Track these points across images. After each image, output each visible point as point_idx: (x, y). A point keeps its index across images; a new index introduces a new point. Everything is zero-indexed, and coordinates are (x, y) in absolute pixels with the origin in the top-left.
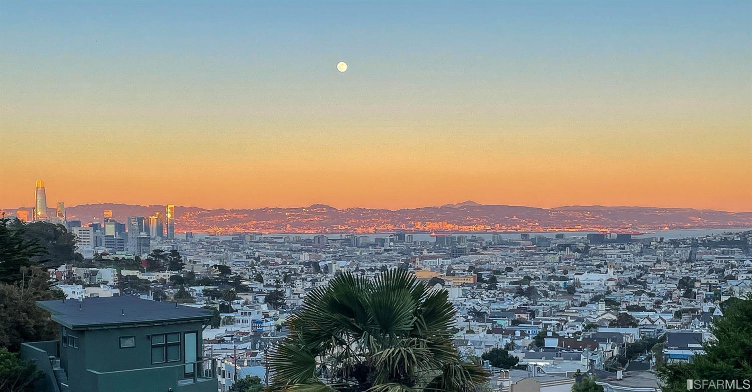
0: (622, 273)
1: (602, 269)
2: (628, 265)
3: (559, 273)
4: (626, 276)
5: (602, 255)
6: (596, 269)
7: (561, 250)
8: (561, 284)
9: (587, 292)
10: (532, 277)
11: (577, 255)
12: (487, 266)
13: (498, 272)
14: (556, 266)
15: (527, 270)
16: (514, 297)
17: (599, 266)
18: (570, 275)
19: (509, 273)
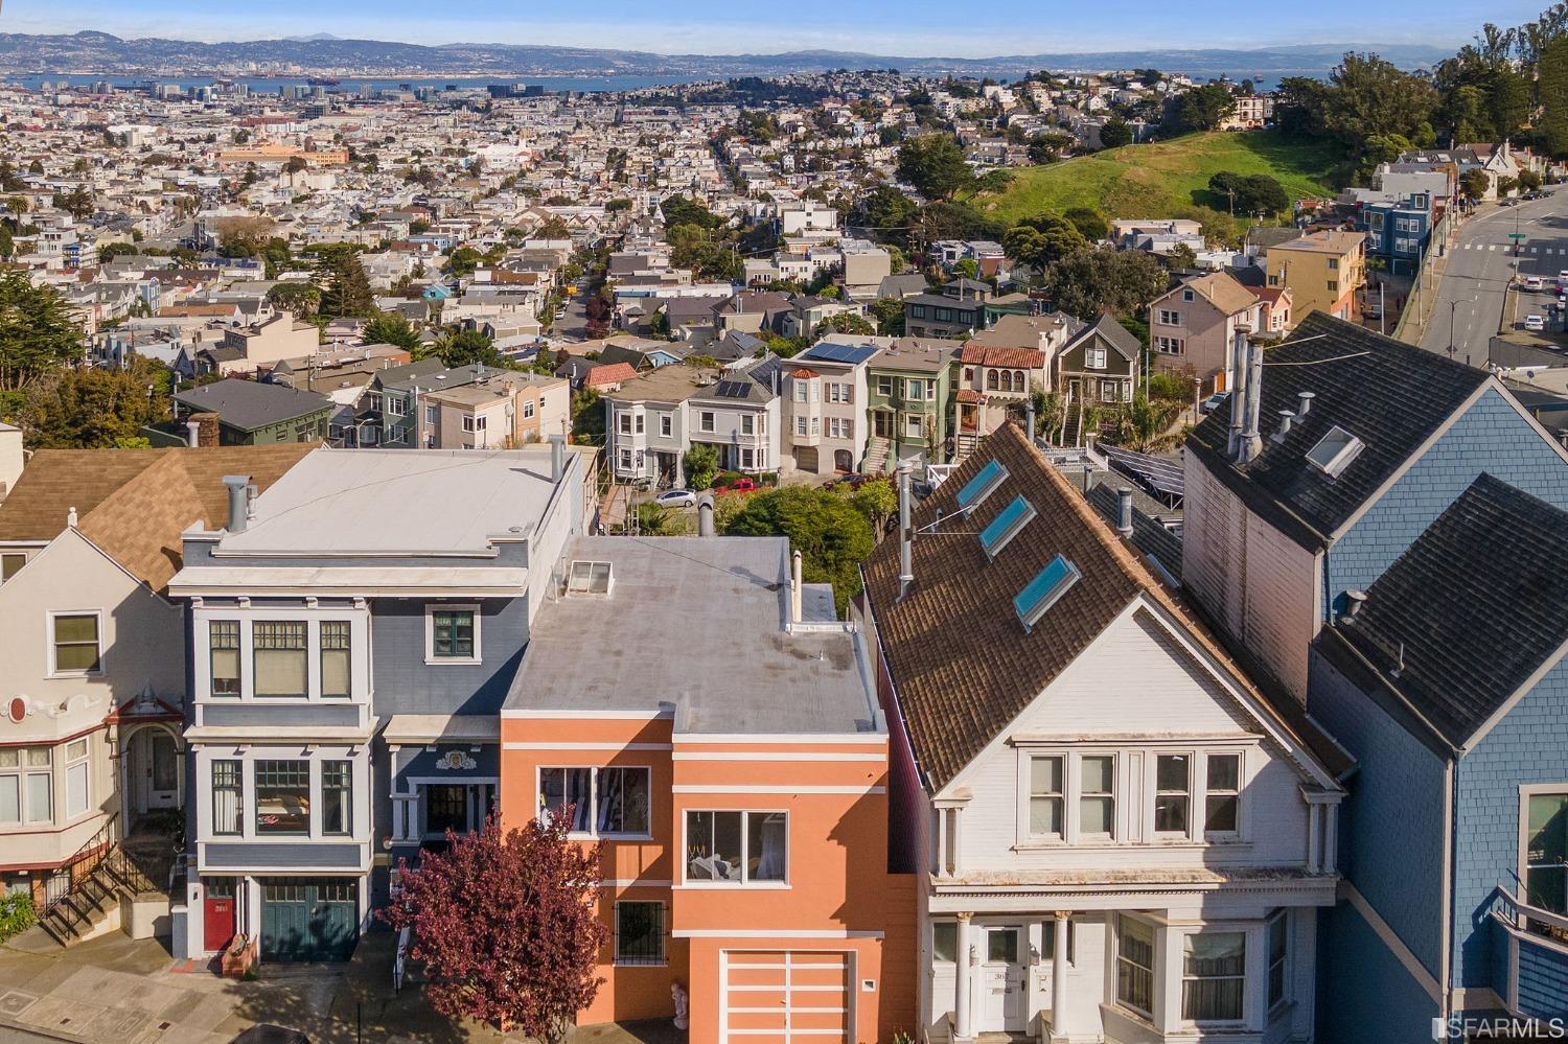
0: (535, 142)
1: (510, 137)
2: (542, 130)
3: (456, 144)
4: (541, 147)
5: (508, 116)
6: (502, 137)
7: (454, 109)
8: (462, 162)
9: (494, 173)
10: (423, 151)
11: (478, 116)
12: (359, 134)
13: (376, 145)
14: (450, 132)
15: (414, 140)
16: (405, 185)
17: (506, 133)
18: (471, 146)
19: (390, 146)
